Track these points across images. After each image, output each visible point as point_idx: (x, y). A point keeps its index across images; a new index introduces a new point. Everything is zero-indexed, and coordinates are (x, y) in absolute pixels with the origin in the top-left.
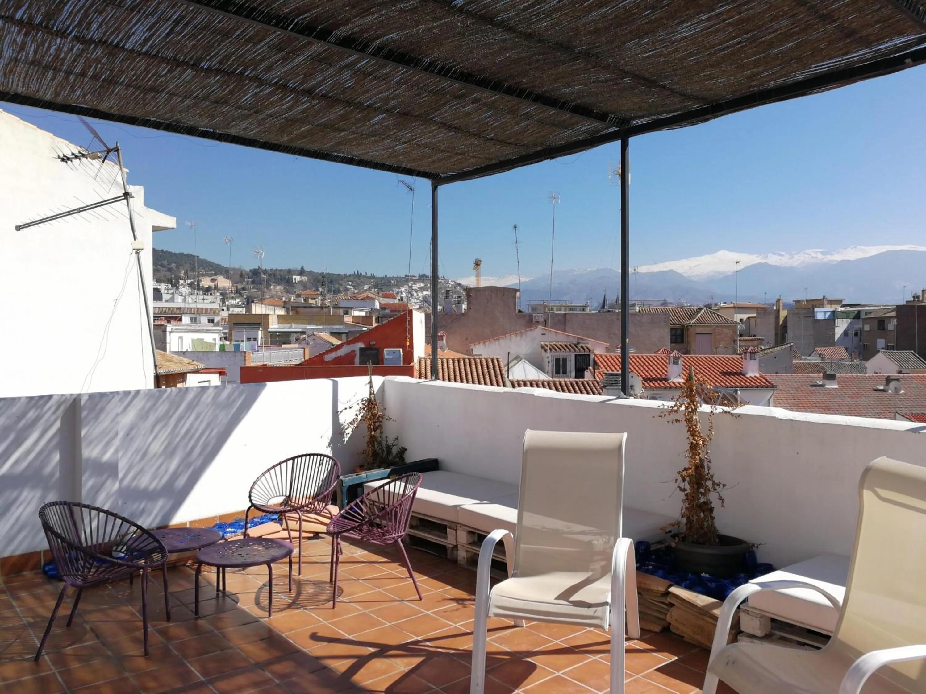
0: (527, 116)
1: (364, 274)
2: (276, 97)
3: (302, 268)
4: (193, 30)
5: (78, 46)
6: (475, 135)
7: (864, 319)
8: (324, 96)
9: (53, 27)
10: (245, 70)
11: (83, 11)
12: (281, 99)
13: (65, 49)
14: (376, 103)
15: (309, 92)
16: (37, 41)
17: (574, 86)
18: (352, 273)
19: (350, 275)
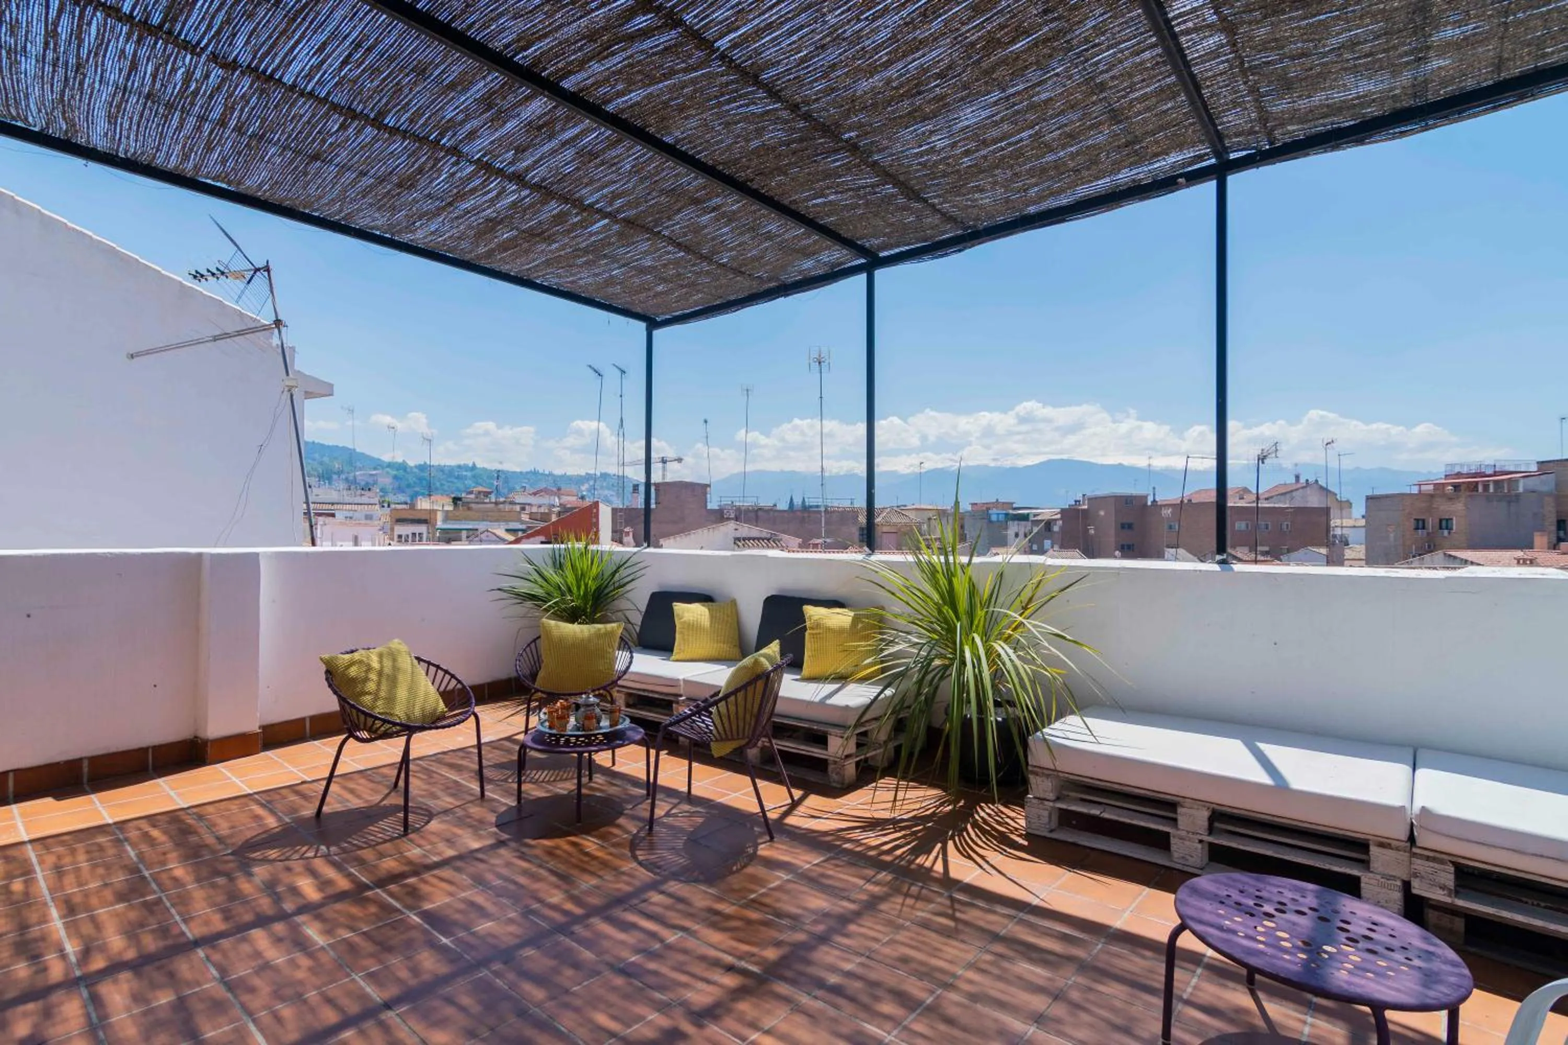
0: (769, 236)
1: (541, 471)
2: (478, 182)
3: (474, 464)
4: (378, 60)
5: (217, 73)
6: (706, 258)
7: (1032, 521)
8: (537, 187)
9: (180, 34)
10: (442, 135)
11: (224, 11)
12: (484, 184)
13: (198, 74)
14: (597, 202)
15: (519, 178)
16: (156, 56)
17: (828, 195)
18: (528, 470)
19: (527, 473)
